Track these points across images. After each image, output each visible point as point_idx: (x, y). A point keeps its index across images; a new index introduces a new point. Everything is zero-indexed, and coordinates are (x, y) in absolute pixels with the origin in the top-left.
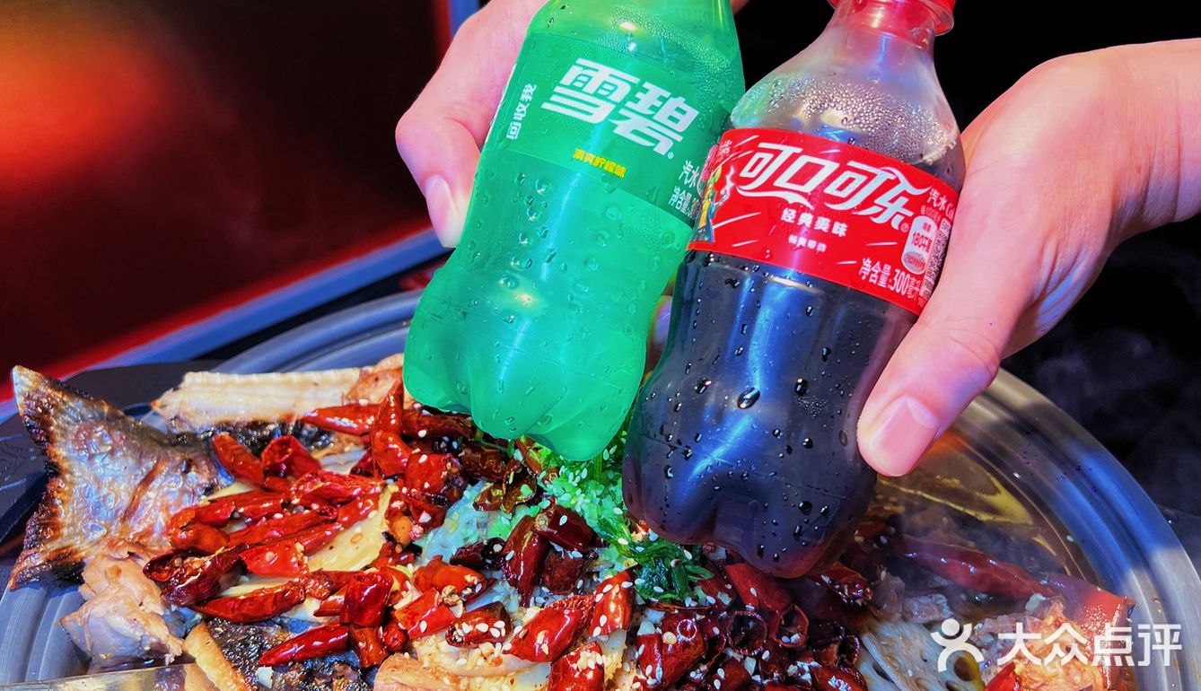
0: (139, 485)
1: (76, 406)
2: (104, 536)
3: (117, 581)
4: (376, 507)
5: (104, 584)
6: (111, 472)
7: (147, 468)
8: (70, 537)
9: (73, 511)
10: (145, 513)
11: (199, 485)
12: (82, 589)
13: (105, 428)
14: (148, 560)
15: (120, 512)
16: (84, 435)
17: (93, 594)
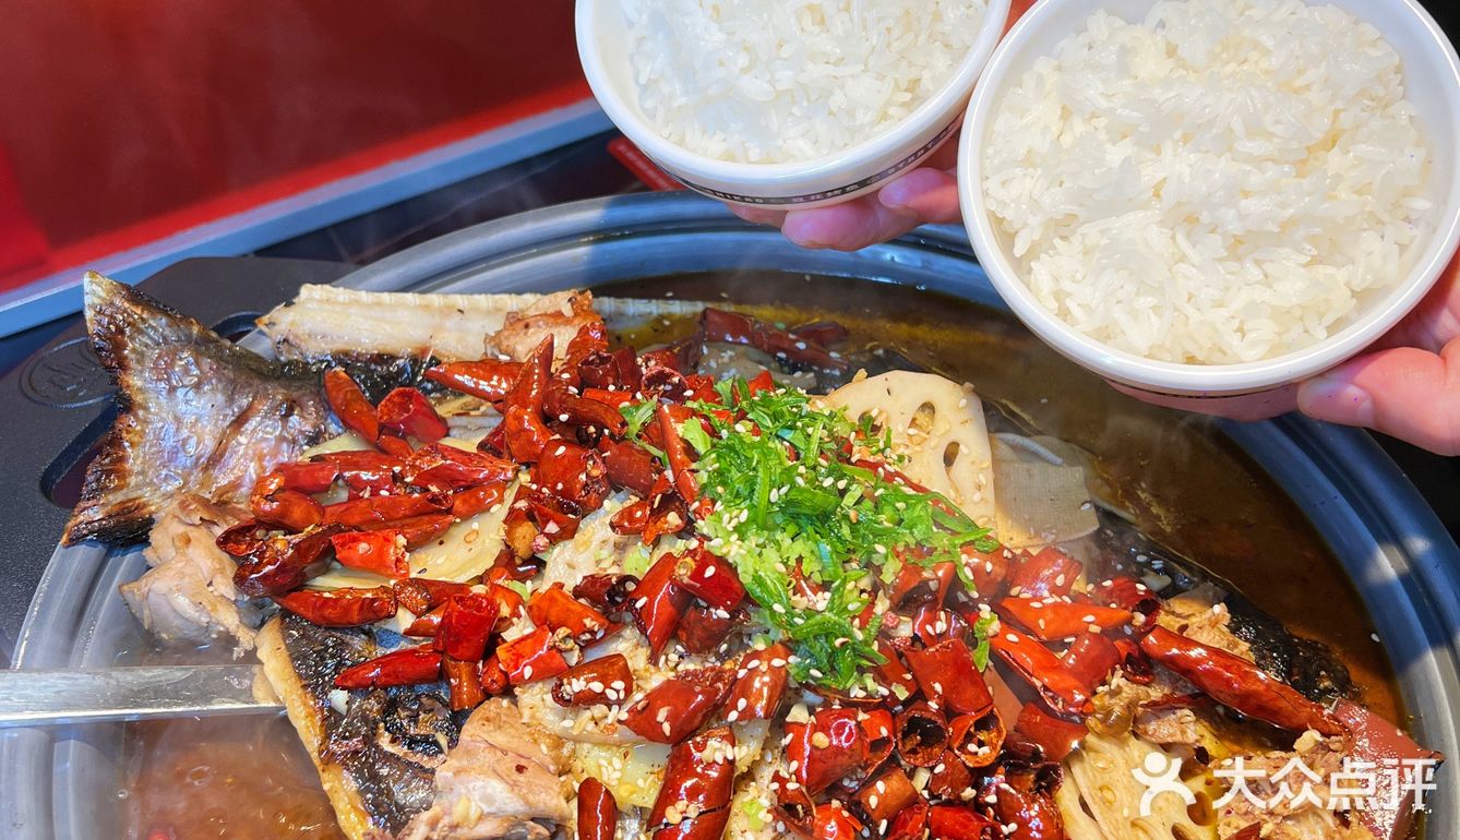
0: (228, 427)
1: (160, 323)
2: (180, 489)
3: (184, 552)
4: (501, 500)
5: (171, 552)
6: (195, 411)
7: (240, 407)
8: (138, 487)
9: (145, 457)
10: (233, 462)
11: (301, 432)
12: (148, 553)
13: (191, 355)
14: (226, 528)
15: (202, 460)
16: (165, 362)
17: (159, 562)
